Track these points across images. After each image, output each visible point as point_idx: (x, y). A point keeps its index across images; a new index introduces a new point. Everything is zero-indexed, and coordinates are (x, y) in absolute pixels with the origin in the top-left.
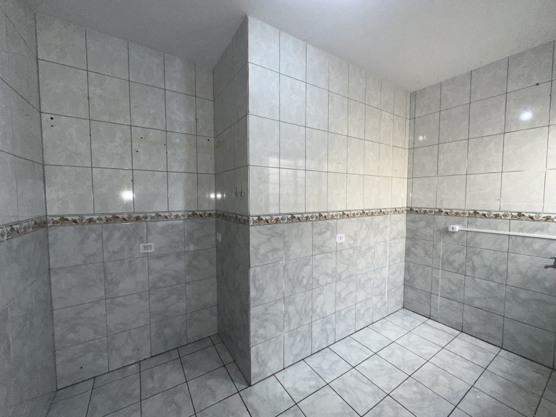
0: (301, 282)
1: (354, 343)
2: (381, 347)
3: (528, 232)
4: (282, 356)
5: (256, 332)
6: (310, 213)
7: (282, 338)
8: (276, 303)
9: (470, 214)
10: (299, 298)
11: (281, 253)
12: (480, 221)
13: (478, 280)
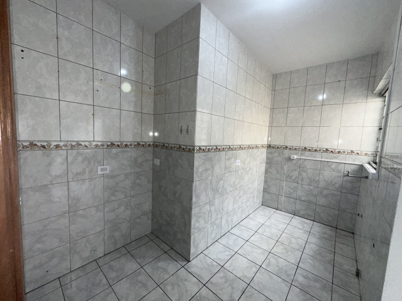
0: (218, 191)
1: (242, 228)
2: (258, 228)
3: (330, 159)
4: (206, 240)
5: (195, 225)
6: (225, 146)
7: (207, 228)
8: (205, 205)
9: (302, 149)
10: (217, 202)
11: (210, 172)
12: (307, 153)
13: (304, 186)
